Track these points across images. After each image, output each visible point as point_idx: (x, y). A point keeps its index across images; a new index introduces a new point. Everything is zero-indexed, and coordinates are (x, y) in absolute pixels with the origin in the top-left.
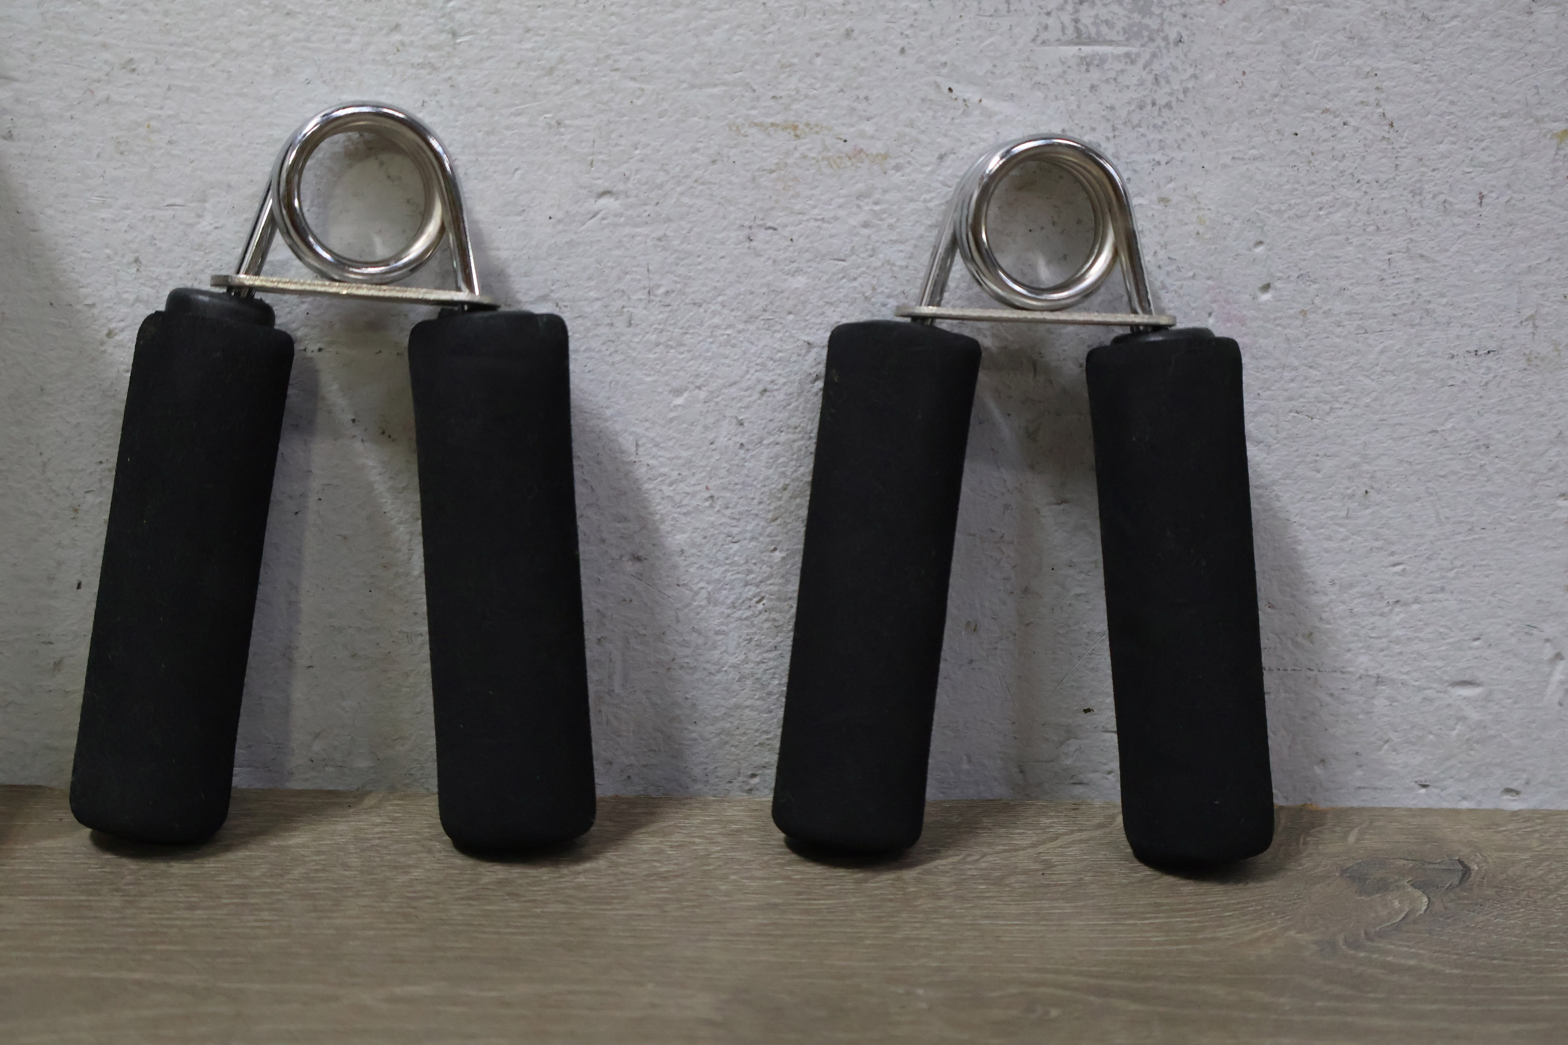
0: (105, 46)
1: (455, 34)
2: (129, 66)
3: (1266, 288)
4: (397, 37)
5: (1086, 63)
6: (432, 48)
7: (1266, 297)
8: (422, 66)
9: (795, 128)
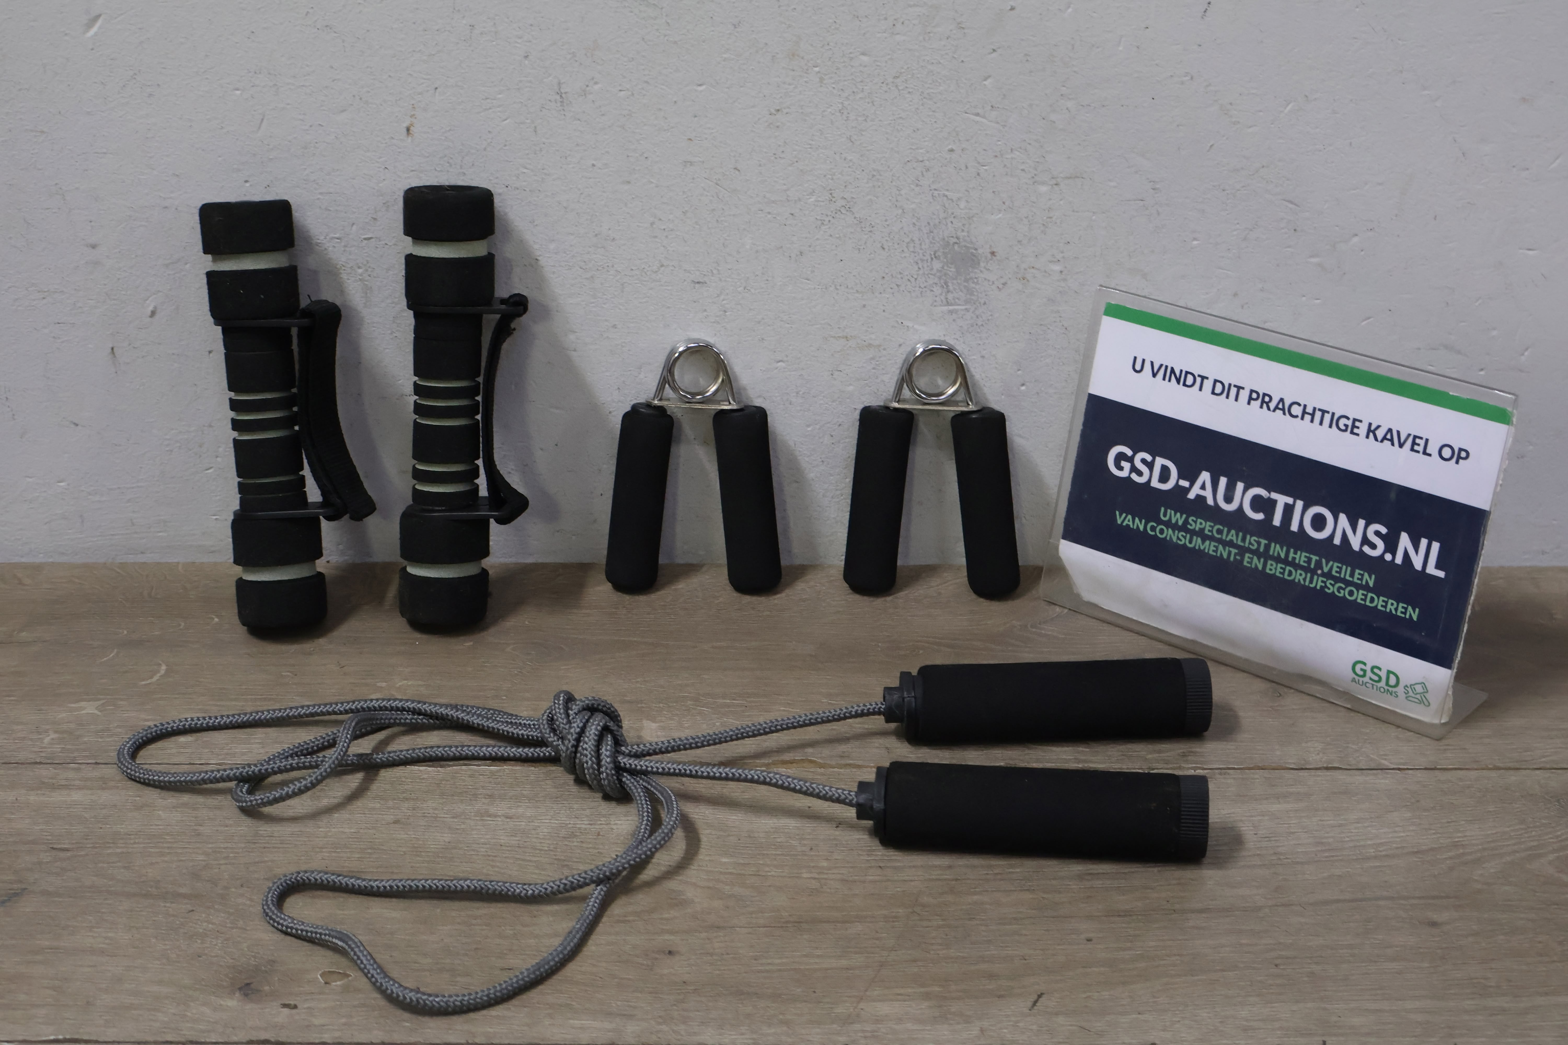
0: (606, 320)
1: (725, 312)
2: (614, 326)
3: (1023, 385)
4: (705, 313)
5: (951, 312)
6: (717, 316)
7: (1023, 388)
8: (714, 322)
9: (847, 337)
